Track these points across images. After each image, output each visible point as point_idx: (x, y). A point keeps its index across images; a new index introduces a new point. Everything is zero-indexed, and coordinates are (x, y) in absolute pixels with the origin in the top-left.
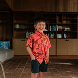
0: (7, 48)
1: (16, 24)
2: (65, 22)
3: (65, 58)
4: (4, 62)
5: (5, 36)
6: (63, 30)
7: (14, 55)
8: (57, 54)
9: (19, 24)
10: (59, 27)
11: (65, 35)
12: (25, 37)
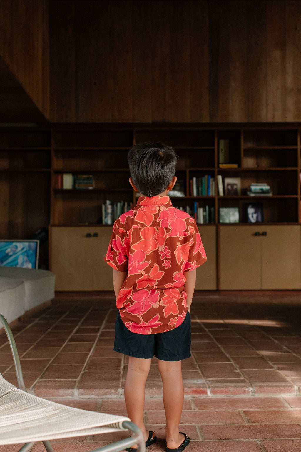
0: (30, 266)
1: (62, 172)
2: (249, 163)
3: (252, 300)
4: (19, 319)
5: (19, 220)
6: (245, 191)
7: (57, 293)
8: (223, 287)
9: (75, 174)
10: (228, 181)
11: (251, 211)
12: (99, 222)
